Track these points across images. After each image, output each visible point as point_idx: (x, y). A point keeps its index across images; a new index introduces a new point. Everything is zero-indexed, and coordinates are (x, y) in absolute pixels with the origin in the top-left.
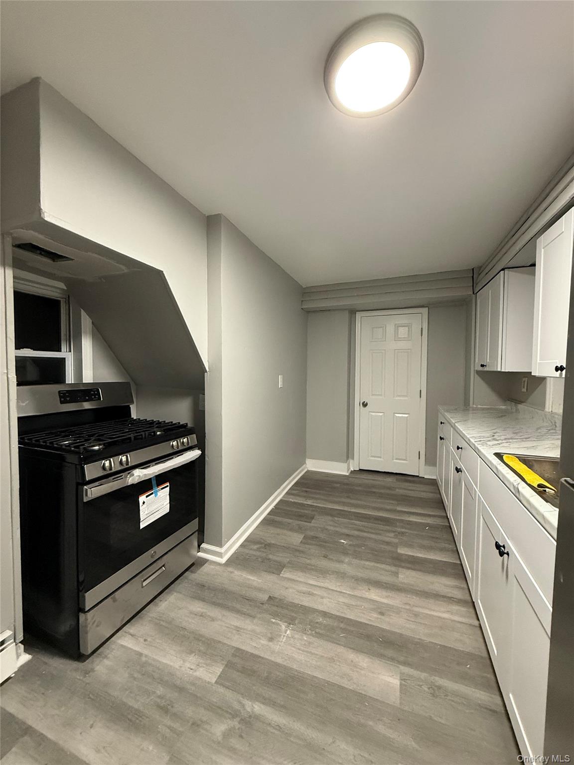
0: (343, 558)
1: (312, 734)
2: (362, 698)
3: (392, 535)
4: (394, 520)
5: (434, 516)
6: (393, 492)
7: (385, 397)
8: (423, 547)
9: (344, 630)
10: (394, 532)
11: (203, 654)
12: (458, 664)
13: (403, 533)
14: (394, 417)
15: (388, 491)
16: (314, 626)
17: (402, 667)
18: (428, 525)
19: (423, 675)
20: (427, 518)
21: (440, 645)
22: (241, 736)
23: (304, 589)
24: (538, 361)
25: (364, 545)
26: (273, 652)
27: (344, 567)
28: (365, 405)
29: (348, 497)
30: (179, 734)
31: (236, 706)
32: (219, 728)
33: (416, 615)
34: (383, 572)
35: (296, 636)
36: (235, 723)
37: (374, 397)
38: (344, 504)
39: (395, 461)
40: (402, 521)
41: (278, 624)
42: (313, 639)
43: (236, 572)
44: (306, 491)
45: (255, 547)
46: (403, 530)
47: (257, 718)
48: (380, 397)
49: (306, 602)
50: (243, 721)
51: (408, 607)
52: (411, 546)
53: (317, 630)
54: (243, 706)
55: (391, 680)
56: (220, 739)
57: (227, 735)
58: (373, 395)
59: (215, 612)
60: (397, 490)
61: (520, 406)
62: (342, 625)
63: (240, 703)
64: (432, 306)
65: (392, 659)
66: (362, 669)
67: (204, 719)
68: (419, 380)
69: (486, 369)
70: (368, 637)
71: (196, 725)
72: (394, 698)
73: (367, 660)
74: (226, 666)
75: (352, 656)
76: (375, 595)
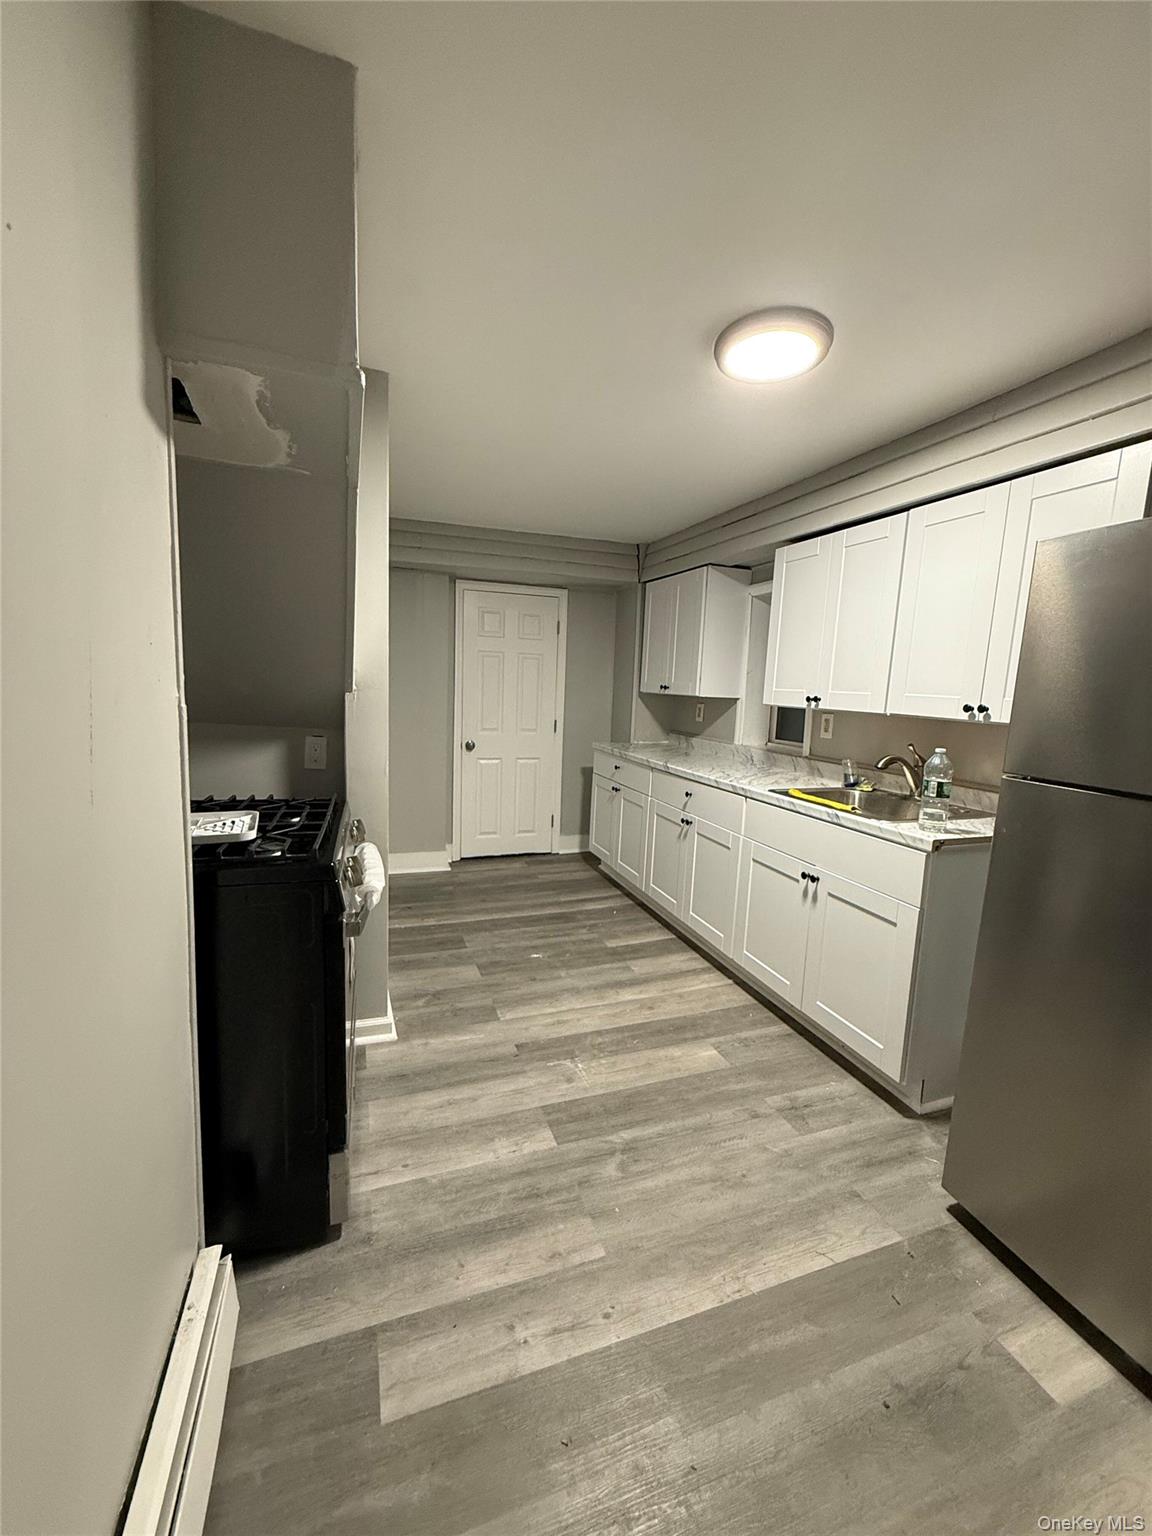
0: (556, 973)
1: (691, 1122)
2: (701, 1077)
3: (584, 931)
4: (572, 913)
5: (611, 897)
6: (535, 881)
7: (502, 732)
8: (629, 933)
9: (634, 1037)
10: (584, 927)
11: (508, 1134)
12: (744, 1017)
13: (595, 925)
14: (516, 766)
15: (529, 881)
16: (600, 1048)
17: (708, 1040)
18: (611, 909)
19: (729, 1037)
20: (604, 902)
21: (722, 1010)
22: (636, 1161)
23: (549, 1020)
24: (774, 689)
25: (567, 952)
26: (585, 1089)
27: (568, 982)
28: (470, 747)
29: (484, 901)
30: (577, 1199)
31: (607, 1146)
32: (610, 1169)
33: (681, 996)
34: (611, 971)
35: (593, 1065)
36: (618, 1158)
37: (486, 733)
38: (487, 911)
39: (518, 835)
40: (581, 912)
41: (559, 1065)
42: (613, 1059)
43: (432, 1041)
44: (409, 908)
45: (420, 1003)
46: (592, 922)
47: (635, 1140)
48: (495, 733)
49: (565, 1031)
50: (623, 1152)
51: (667, 993)
52: (614, 936)
53: (609, 1049)
54: (611, 1142)
55: (708, 1053)
56: (620, 1175)
57: (622, 1167)
58: (484, 729)
59: (466, 1092)
60: (540, 876)
61: (694, 741)
62: (626, 1034)
63: (606, 1142)
64: (573, 588)
65: (696, 1038)
66: (680, 1057)
67: (586, 1173)
68: (553, 704)
69: (667, 692)
70: (660, 1032)
71: (583, 1183)
72: (724, 1063)
73: (677, 1049)
74: (550, 1126)
75: (662, 1053)
76: (627, 995)
